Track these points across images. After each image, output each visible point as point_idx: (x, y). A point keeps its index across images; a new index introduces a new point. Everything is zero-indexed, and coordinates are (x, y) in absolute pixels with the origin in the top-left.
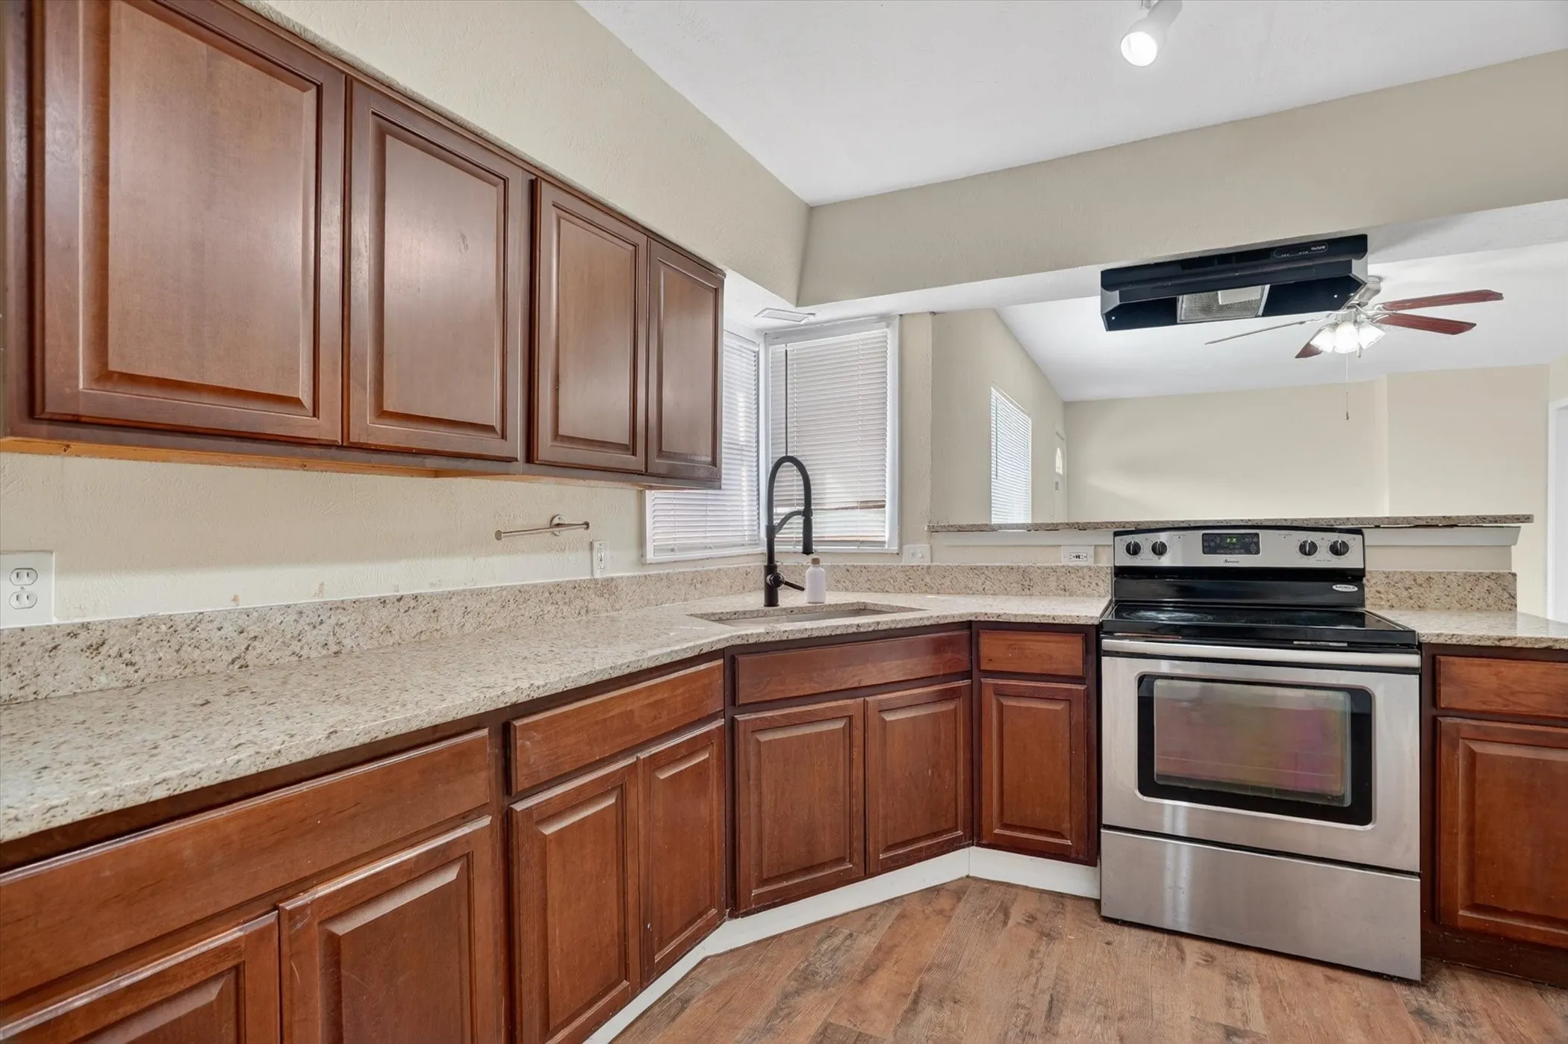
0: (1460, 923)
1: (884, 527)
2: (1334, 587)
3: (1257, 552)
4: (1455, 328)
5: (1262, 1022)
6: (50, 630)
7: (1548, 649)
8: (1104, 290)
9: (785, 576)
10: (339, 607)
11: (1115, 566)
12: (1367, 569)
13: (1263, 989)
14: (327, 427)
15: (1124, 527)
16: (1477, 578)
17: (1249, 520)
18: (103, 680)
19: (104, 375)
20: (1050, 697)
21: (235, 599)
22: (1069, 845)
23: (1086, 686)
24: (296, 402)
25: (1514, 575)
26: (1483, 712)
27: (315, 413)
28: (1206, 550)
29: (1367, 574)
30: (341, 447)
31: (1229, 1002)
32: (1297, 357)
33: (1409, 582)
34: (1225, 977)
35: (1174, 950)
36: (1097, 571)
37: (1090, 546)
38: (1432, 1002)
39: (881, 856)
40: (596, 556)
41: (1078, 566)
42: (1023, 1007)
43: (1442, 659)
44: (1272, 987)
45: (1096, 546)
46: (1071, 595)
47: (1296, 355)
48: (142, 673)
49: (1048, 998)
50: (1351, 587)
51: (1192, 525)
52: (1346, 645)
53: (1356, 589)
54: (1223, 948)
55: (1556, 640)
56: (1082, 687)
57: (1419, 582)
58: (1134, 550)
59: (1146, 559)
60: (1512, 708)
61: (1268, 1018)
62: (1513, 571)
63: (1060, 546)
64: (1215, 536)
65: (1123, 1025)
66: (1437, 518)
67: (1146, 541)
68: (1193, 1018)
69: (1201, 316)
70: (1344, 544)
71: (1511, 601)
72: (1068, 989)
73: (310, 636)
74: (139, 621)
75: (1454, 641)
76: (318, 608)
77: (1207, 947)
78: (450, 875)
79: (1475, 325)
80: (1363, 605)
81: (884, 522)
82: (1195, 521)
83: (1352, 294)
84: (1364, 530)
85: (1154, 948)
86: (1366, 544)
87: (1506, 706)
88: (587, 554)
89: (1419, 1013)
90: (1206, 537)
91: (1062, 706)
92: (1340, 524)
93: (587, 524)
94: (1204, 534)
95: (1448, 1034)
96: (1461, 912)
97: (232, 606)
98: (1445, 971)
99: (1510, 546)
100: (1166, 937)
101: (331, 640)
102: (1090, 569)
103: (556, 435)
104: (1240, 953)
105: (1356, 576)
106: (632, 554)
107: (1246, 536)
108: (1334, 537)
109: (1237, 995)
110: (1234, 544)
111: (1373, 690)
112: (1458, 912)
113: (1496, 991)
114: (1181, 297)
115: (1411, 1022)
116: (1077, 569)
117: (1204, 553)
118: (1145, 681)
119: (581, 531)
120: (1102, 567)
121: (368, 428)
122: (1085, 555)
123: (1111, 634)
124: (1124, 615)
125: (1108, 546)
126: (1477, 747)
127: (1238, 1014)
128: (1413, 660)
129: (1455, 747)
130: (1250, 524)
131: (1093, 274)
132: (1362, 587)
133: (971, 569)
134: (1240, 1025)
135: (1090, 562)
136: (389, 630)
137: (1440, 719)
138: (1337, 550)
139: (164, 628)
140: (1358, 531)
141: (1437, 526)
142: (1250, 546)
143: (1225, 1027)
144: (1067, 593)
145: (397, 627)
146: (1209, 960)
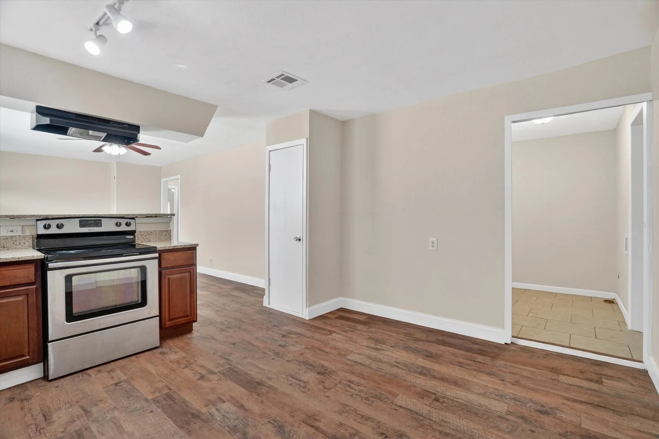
0: (167, 326)
2: (126, 237)
3: (101, 226)
4: (146, 154)
5: (124, 376)
7: (184, 248)
8: (38, 114)
11: (37, 234)
12: (136, 230)
13: (121, 369)
15: (40, 217)
16: (163, 231)
17: (97, 215)
20: (16, 295)
22: (28, 358)
23: (36, 286)
25: (171, 230)
26: (171, 267)
28: (81, 226)
29: (137, 232)
31: (112, 378)
32: (93, 151)
33: (146, 234)
34: (107, 373)
35: (85, 376)
36: (24, 237)
37: (20, 226)
38: (163, 349)
41: (12, 236)
42: (31, 424)
43: (162, 254)
44: (122, 368)
45: (22, 226)
46: (8, 249)
47: (93, 150)
49: (41, 415)
50: (131, 236)
51: (73, 216)
52: (138, 253)
53: (133, 237)
54: (102, 366)
55: (185, 245)
56: (34, 287)
57: (149, 234)
58: (47, 227)
59: (54, 230)
61: (125, 375)
62: (170, 229)
64: (84, 221)
65: (80, 404)
66: (153, 214)
67: (54, 223)
68: (103, 388)
69: (79, 136)
70: (130, 223)
71: (170, 237)
72: (49, 408)
75: (164, 249)
77: (96, 369)
79: (151, 154)
80: (135, 242)
82: (74, 215)
83: (132, 142)
84: (135, 218)
85: (77, 379)
86: (136, 222)
89: (161, 353)
90: (81, 221)
91: (22, 298)
92: (128, 216)
94: (80, 220)
95: (168, 354)
96: (167, 323)
98: (163, 342)
99: (169, 223)
100: (80, 374)
102: (20, 236)
104: (108, 365)
105: (133, 233)
107: (96, 220)
108: (126, 220)
109: (114, 375)
110: (92, 224)
111: (146, 265)
112: (166, 323)
113: (174, 340)
114: (71, 128)
115: (160, 356)
116: (12, 237)
117: (80, 227)
118: (69, 279)
120: (27, 235)
122: (17, 230)
123: (51, 261)
124: (52, 253)
125: (34, 225)
126: (170, 277)
127: (116, 379)
128: (157, 255)
129: (165, 277)
130: (97, 216)
131: (33, 106)
132: (135, 236)
134: (118, 381)
135: (20, 233)
137: (162, 271)
138: (128, 224)
140: (133, 218)
141: (152, 217)
142: (98, 224)
143: (114, 384)
144: (5, 249)
146: (100, 371)
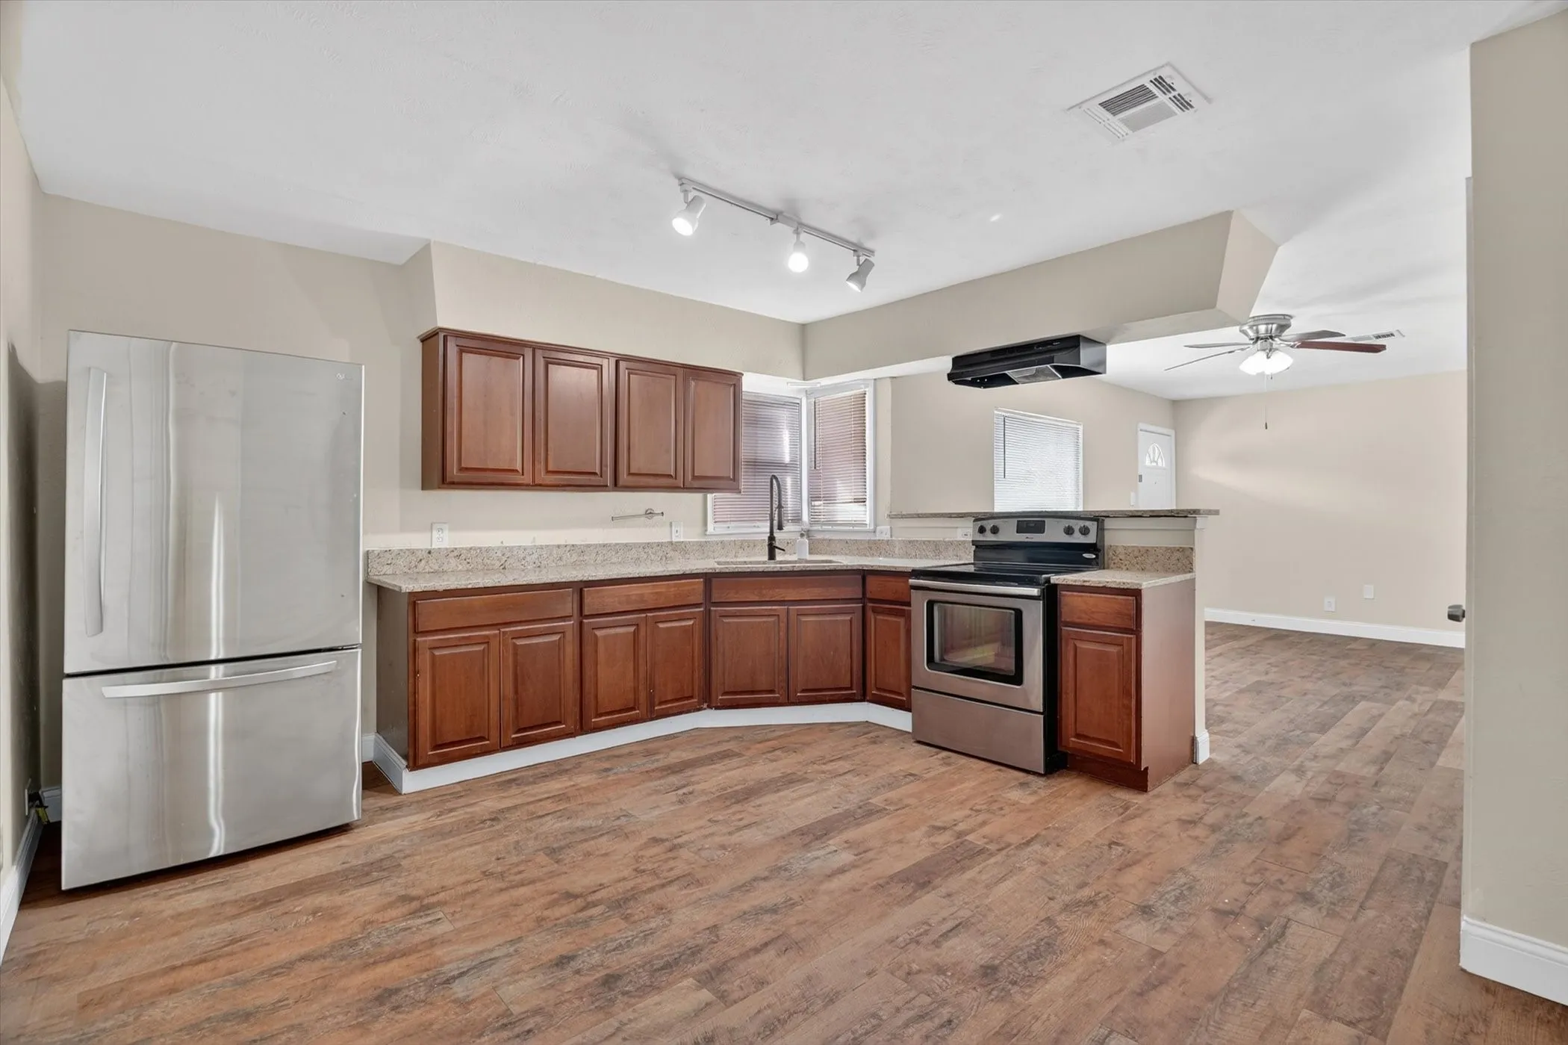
0: (1071, 745)
1: (865, 514)
2: (1082, 555)
3: (1045, 532)
5: (933, 775)
6: (447, 549)
9: (777, 544)
10: (541, 548)
12: (1103, 543)
13: (955, 768)
14: (527, 479)
18: (460, 567)
19: (462, 469)
21: (502, 543)
24: (517, 471)
25: (1192, 549)
27: (523, 475)
28: (1018, 530)
29: (1105, 547)
30: (532, 486)
33: (1137, 553)
38: (1050, 785)
39: (799, 694)
40: (674, 529)
43: (1064, 593)
44: (959, 768)
48: (472, 566)
50: (1091, 555)
53: (1094, 556)
57: (1142, 553)
59: (989, 537)
60: (1091, 621)
61: (939, 774)
63: (957, 528)
64: (1023, 522)
67: (989, 525)
68: (900, 770)
70: (1089, 527)
71: (1190, 566)
73: (528, 558)
74: (471, 549)
76: (532, 548)
78: (556, 638)
81: (866, 511)
84: (1101, 519)
86: (1102, 528)
87: (1089, 620)
88: (669, 528)
93: (662, 513)
94: (1018, 521)
95: (1023, 789)
96: (1072, 739)
97: (501, 545)
98: (1056, 769)
101: (537, 561)
103: (630, 474)
105: (1095, 548)
106: (699, 529)
107: (1038, 522)
108: (1082, 523)
110: (1033, 528)
111: (1022, 609)
112: (1070, 737)
119: (660, 517)
121: (543, 477)
129: (1067, 645)
132: (1101, 554)
133: (910, 542)
136: (561, 559)
137: (1062, 627)
138: (1083, 531)
139: (478, 551)
140: (1098, 519)
141: (1145, 516)
142: (1039, 528)
145: (564, 558)
